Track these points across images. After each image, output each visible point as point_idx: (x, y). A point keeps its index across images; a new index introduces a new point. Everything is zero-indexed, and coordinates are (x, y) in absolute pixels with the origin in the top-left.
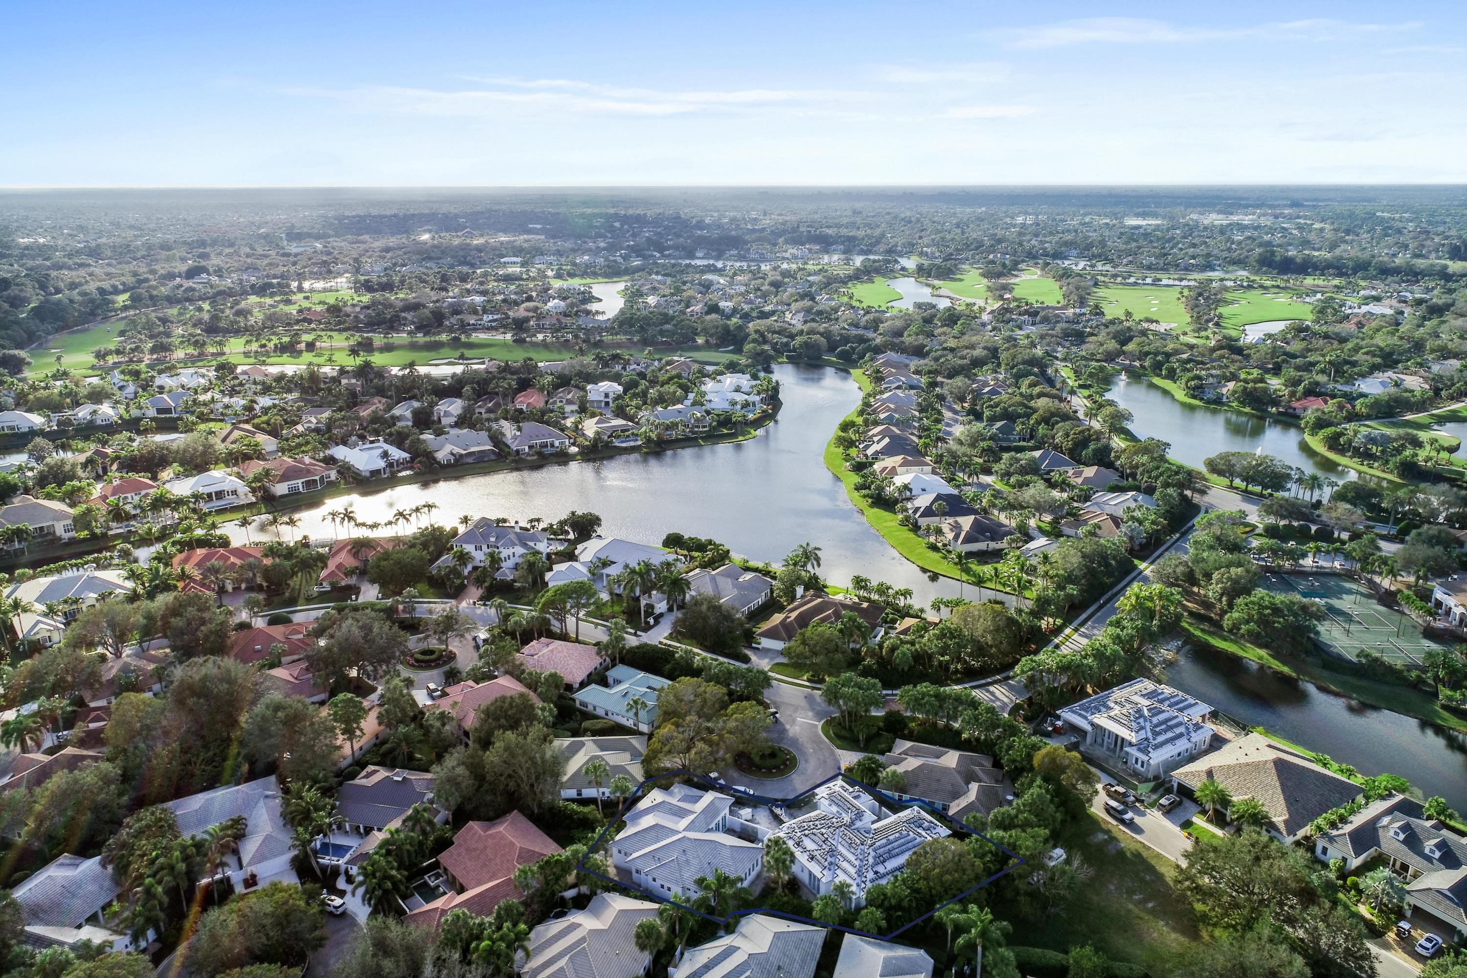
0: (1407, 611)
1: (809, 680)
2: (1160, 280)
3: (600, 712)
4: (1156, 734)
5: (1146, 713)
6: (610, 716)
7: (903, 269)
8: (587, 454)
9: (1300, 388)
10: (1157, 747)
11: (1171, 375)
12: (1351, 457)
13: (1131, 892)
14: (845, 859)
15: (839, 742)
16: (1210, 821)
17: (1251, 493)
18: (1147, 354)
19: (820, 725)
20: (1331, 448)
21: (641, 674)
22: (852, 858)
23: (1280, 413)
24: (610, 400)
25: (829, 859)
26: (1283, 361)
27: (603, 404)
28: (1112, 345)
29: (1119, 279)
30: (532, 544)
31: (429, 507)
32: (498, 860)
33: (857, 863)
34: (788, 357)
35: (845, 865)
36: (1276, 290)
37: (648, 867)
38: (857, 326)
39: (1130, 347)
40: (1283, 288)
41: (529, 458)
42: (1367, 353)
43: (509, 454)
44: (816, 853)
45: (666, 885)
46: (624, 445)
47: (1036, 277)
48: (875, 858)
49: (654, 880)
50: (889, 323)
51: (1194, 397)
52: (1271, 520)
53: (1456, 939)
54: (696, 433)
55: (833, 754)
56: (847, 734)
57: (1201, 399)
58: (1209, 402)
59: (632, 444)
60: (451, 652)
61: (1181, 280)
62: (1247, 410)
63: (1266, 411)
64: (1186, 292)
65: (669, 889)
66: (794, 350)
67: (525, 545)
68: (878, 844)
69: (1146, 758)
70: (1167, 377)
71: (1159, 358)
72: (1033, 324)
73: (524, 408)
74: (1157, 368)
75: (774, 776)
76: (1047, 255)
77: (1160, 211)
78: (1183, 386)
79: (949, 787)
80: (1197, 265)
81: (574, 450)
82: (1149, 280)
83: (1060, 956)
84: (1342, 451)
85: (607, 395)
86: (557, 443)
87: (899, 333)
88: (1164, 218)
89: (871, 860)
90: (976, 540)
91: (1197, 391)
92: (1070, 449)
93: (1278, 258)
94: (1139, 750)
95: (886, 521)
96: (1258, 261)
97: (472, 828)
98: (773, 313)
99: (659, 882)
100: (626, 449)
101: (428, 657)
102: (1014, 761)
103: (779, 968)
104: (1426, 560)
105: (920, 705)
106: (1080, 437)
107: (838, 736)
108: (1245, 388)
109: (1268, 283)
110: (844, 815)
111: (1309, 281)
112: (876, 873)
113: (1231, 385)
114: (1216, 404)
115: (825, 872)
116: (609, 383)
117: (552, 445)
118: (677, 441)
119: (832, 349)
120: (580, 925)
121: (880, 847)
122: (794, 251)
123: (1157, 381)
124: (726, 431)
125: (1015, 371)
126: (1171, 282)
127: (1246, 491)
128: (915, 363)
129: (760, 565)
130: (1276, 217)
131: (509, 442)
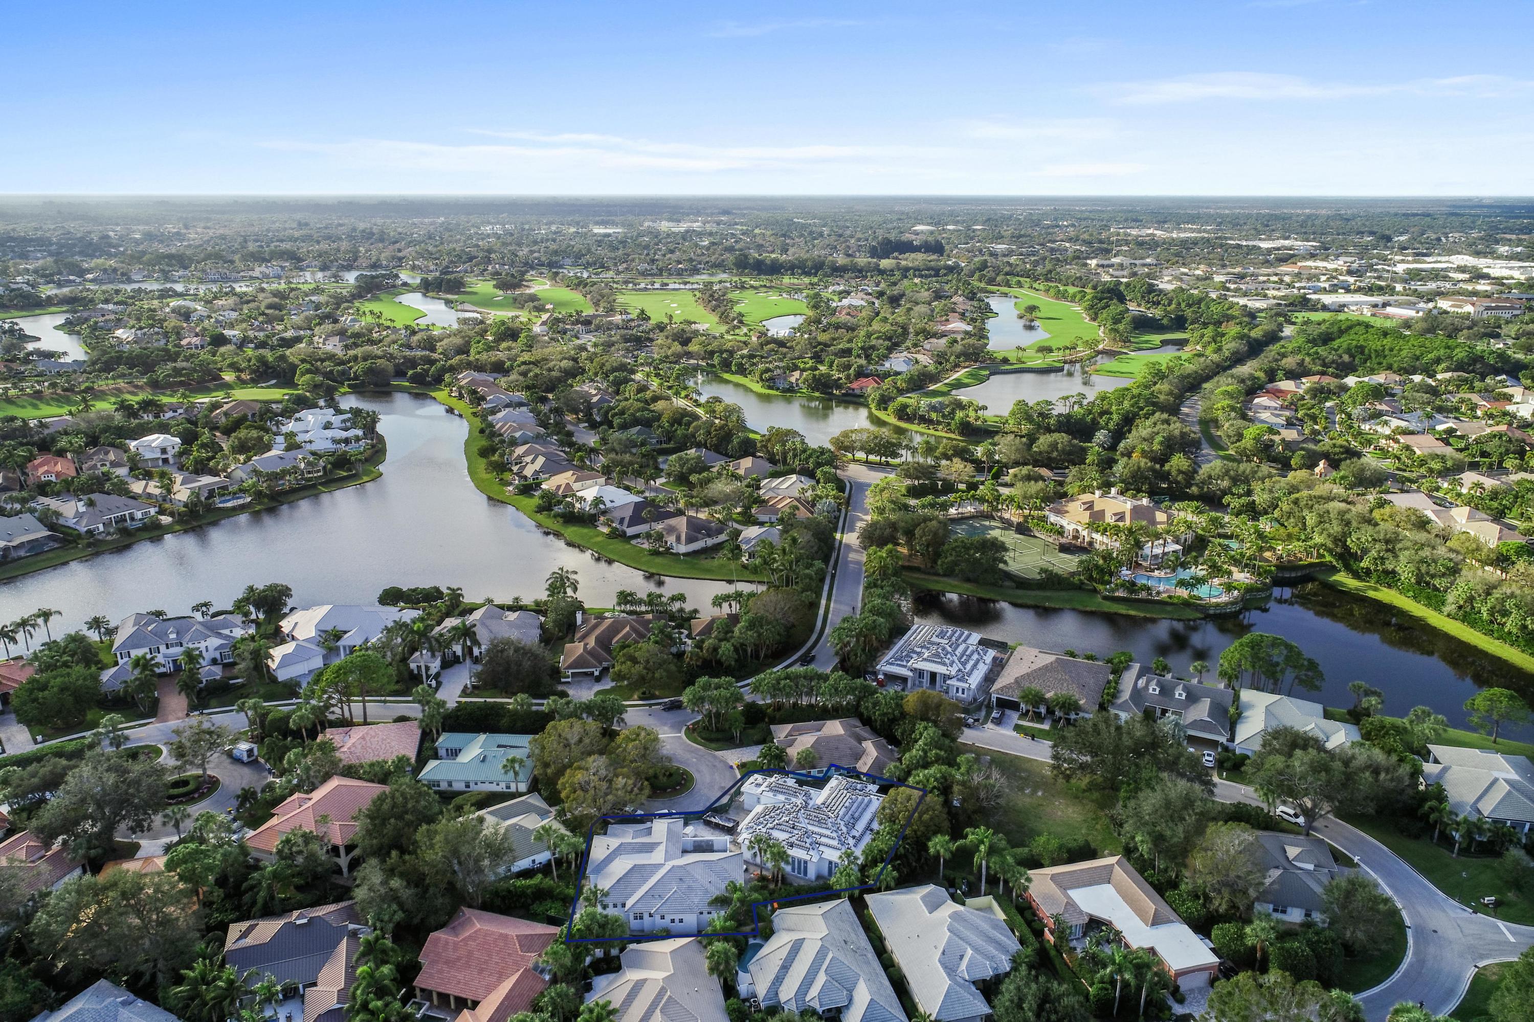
0: (1037, 534)
1: (640, 699)
2: (667, 285)
3: (459, 786)
4: (964, 664)
5: (949, 649)
6: (473, 787)
7: (405, 284)
8: (186, 522)
9: (852, 371)
10: (969, 674)
11: (742, 370)
12: (919, 424)
13: (1022, 789)
14: (821, 835)
15: (713, 745)
16: (1032, 720)
17: (871, 463)
18: (712, 353)
19: (682, 735)
20: (900, 418)
21: (482, 737)
22: (828, 832)
23: (844, 395)
24: (169, 456)
25: (808, 841)
26: (822, 350)
27: (160, 462)
28: (677, 347)
29: (630, 285)
30: (226, 632)
31: (46, 615)
32: (496, 959)
33: (834, 835)
34: (349, 386)
35: (823, 840)
36: (765, 290)
37: (655, 906)
38: (410, 348)
39: (693, 347)
40: (770, 287)
41: (109, 538)
42: (878, 338)
43: (79, 536)
44: (791, 840)
45: (677, 917)
46: (229, 505)
47: (547, 287)
48: (846, 825)
49: (663, 917)
50: (445, 341)
51: (770, 388)
52: (909, 482)
53: (1220, 750)
54: (310, 479)
55: (715, 757)
56: (720, 736)
57: (778, 389)
58: (785, 391)
59: (241, 502)
60: (209, 776)
61: (686, 283)
62: (817, 394)
63: (832, 394)
64: (698, 294)
65: (681, 921)
66: (356, 378)
67: (219, 635)
68: (841, 813)
69: (966, 685)
70: (736, 373)
71: (724, 355)
72: (588, 332)
73: (53, 479)
74: (726, 365)
75: (680, 792)
76: (543, 265)
77: (617, 219)
78: (757, 378)
79: (849, 752)
80: (686, 270)
81: (166, 520)
82: (657, 286)
83: (1026, 850)
84: (909, 419)
85: (164, 451)
86: (139, 515)
87: (463, 350)
88: (623, 225)
89: (844, 829)
90: (696, 539)
91: (771, 383)
92: (716, 445)
93: (751, 261)
94: (958, 680)
95: (591, 538)
96: (734, 264)
97: (439, 939)
98: (298, 340)
99: (668, 918)
100: (234, 509)
101: (182, 790)
102: (885, 714)
103: (845, 942)
104: (1037, 493)
105: (780, 690)
106: (722, 433)
107: (710, 740)
108: (814, 376)
109: (757, 284)
110: (793, 800)
111: (786, 280)
112: (854, 837)
113: (797, 374)
114: (790, 391)
115: (811, 852)
116: (162, 436)
117: (132, 519)
118: (293, 491)
119: (400, 373)
120: (645, 980)
121: (845, 815)
122: (263, 269)
123: (726, 376)
124: (345, 474)
125: (611, 378)
126: (677, 286)
127: (867, 462)
128: (503, 381)
129: (509, 601)
130: (718, 224)
131: (71, 523)
